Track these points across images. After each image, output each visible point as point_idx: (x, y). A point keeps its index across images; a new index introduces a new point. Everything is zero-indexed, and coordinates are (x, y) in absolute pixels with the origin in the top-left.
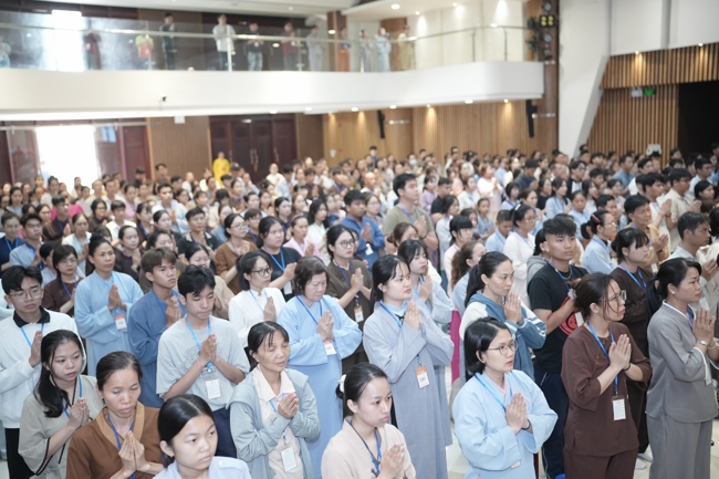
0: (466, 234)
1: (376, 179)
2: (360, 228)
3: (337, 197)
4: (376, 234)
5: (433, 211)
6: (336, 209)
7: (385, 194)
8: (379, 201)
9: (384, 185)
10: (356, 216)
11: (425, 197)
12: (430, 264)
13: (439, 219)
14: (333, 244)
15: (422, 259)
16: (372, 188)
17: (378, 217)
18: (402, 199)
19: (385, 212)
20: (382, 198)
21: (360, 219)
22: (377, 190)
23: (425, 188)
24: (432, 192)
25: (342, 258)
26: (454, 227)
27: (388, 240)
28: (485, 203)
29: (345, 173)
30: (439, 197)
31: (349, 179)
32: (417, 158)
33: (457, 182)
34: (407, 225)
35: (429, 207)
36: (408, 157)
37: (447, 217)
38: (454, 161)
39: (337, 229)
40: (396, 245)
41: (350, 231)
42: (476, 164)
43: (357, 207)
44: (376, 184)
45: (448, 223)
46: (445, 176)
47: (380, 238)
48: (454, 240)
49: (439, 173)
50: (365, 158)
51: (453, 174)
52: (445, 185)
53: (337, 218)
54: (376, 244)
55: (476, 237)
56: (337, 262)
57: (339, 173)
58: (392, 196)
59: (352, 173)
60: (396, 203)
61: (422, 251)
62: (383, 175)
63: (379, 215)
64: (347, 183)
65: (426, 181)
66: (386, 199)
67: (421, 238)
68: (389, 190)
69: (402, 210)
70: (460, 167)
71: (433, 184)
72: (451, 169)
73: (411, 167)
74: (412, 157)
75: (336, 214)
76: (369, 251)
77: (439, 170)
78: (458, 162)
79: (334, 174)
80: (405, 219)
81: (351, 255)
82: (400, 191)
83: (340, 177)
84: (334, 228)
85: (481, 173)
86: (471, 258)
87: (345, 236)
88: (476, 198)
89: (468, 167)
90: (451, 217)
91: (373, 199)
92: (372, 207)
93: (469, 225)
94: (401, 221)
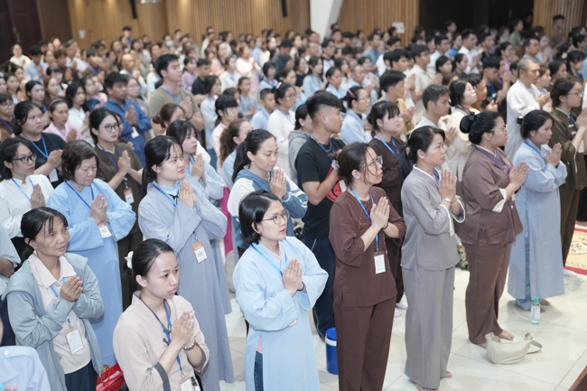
0: (232, 113)
1: (134, 61)
2: (123, 111)
3: (95, 79)
4: (141, 116)
5: (195, 92)
6: (97, 92)
7: (144, 76)
8: (139, 84)
9: (142, 67)
10: (118, 99)
11: (186, 79)
12: (198, 144)
13: (202, 101)
14: (97, 128)
15: (193, 138)
16: (130, 71)
17: (139, 100)
18: (166, 80)
19: (146, 95)
20: (141, 80)
21: (123, 102)
22: (135, 73)
23: (185, 70)
24: (192, 73)
25: (106, 142)
26: (220, 106)
27: (154, 121)
28: (245, 82)
29: (100, 55)
30: (198, 78)
31: (104, 61)
32: (172, 38)
33: (215, 62)
34: (175, 106)
35: (190, 88)
36: (164, 38)
37: (210, 97)
38: (211, 41)
39: (100, 113)
40: (163, 126)
41: (114, 114)
42: (233, 44)
43: (118, 90)
44: (134, 66)
45: (213, 103)
46: (203, 56)
47: (145, 120)
48: (220, 119)
49: (198, 54)
50: (120, 39)
51: (211, 55)
52: (204, 66)
53: (98, 102)
54: (141, 127)
55: (240, 116)
56: (102, 146)
57: (94, 55)
58: (153, 78)
59: (107, 55)
60: (157, 86)
61: (193, 132)
62: (140, 56)
63: (140, 97)
64: (102, 65)
65: (186, 62)
66: (146, 81)
67: (187, 119)
68: (148, 73)
69: (167, 92)
70: (217, 48)
71: (192, 66)
72: (209, 50)
73: (169, 48)
74: (168, 38)
75: (96, 97)
76: (135, 134)
77: (197, 49)
78: (216, 42)
79: (88, 56)
80: (170, 100)
81: (115, 139)
82: (163, 72)
83: (96, 59)
84: (96, 111)
85: (239, 54)
86: (238, 136)
87: (109, 119)
88: (237, 77)
89: (226, 48)
90: (216, 97)
91: (132, 81)
92: (131, 89)
93: (234, 104)
94: (166, 103)
